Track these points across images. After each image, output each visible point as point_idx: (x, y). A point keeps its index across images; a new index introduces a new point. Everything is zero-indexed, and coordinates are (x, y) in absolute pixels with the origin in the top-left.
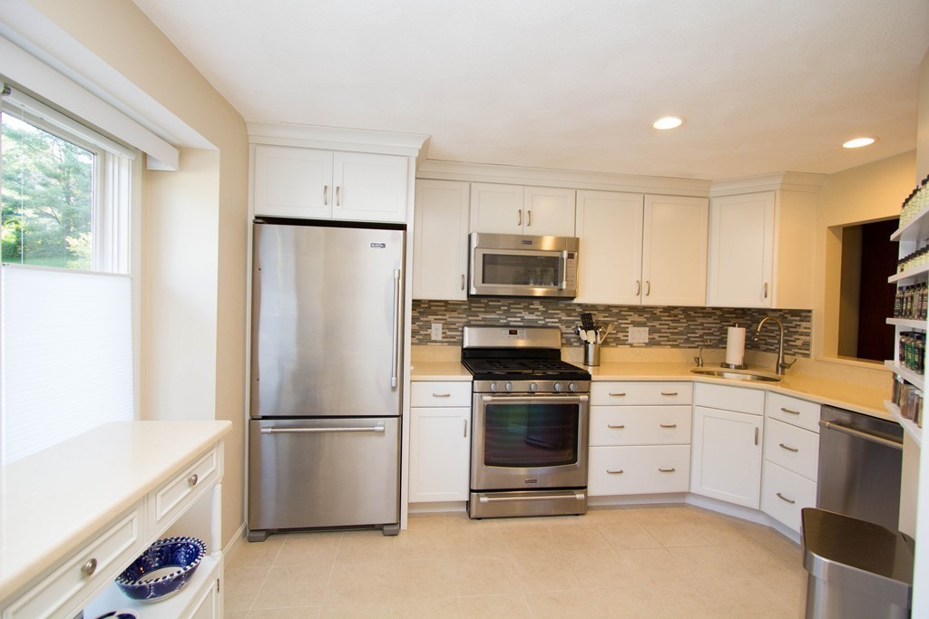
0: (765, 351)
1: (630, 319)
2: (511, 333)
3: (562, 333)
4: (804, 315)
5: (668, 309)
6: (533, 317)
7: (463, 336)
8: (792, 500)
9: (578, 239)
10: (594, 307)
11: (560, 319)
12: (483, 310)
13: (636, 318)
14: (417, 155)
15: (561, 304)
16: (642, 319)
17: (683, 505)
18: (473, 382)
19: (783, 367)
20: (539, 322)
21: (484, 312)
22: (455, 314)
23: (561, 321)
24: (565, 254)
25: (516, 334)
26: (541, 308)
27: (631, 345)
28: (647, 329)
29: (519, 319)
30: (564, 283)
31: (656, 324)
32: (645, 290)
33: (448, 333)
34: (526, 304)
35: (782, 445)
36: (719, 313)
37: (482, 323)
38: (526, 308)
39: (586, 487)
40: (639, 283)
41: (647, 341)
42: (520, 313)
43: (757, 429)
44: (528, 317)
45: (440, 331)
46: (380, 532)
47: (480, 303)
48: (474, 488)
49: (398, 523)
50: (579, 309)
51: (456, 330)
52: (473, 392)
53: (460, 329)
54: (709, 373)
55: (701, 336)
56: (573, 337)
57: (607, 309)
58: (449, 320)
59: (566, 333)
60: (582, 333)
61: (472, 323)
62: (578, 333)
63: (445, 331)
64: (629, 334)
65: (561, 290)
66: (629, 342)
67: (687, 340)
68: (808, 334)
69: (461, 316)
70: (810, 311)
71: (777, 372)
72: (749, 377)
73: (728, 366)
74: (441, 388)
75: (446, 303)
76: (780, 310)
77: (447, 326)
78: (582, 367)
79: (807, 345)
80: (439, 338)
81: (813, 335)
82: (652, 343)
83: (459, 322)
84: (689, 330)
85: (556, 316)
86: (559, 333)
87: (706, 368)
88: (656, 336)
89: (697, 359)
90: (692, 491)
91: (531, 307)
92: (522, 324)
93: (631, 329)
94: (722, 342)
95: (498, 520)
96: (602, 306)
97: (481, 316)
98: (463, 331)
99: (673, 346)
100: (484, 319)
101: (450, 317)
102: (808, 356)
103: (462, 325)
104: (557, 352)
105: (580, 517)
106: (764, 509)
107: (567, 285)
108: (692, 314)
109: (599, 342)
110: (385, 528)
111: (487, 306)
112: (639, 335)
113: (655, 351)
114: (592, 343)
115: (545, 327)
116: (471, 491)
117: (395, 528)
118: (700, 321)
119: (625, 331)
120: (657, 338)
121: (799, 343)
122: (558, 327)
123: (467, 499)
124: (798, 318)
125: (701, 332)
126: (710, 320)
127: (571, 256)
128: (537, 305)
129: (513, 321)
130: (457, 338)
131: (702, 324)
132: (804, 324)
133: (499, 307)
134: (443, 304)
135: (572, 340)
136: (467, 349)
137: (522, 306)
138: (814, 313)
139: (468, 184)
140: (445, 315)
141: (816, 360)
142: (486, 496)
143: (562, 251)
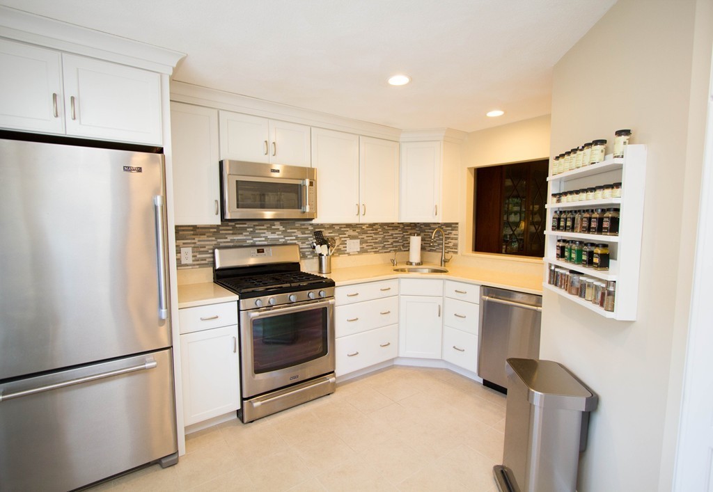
0: (431, 251)
1: (348, 234)
2: (259, 251)
3: (300, 248)
4: (453, 226)
5: (372, 225)
6: (275, 236)
7: (214, 257)
8: (462, 349)
9: (314, 169)
10: (322, 226)
11: (296, 236)
12: (231, 232)
13: (351, 232)
14: (171, 74)
15: (298, 224)
16: (355, 234)
17: (393, 367)
18: (238, 302)
19: (445, 262)
20: (280, 240)
21: (233, 234)
22: (204, 237)
23: (297, 238)
24: (307, 182)
25: (263, 252)
26: (281, 228)
27: (349, 254)
28: (359, 241)
29: (264, 239)
30: (308, 207)
31: (364, 236)
32: (362, 212)
33: (198, 256)
34: (269, 225)
35: (455, 315)
36: (401, 226)
37: (231, 244)
38: (269, 229)
39: (333, 372)
40: (358, 206)
41: (359, 250)
42: (264, 233)
43: (439, 306)
44: (271, 236)
45: (190, 254)
46: (157, 467)
47: (228, 226)
48: (245, 396)
49: (176, 453)
50: (311, 228)
51: (206, 252)
52: (239, 311)
53: (211, 251)
54: (403, 270)
55: (392, 244)
56: (308, 252)
57: (332, 226)
58: (198, 243)
59: (302, 248)
60: (318, 247)
61: (221, 245)
62: (314, 248)
63: (195, 254)
64: (347, 245)
65: (304, 212)
66: (348, 251)
67: (384, 247)
68: (456, 239)
69: (210, 239)
70: (457, 224)
71: (441, 265)
72: (426, 271)
73: (411, 264)
74: (208, 312)
75: (195, 228)
76: (439, 223)
77: (196, 249)
78: (318, 275)
79: (456, 246)
80: (190, 261)
81: (459, 239)
82: (363, 251)
83: (208, 245)
84: (384, 240)
85: (293, 234)
86: (298, 248)
87: (399, 267)
88: (364, 245)
89: (393, 261)
90: (400, 356)
91: (273, 227)
92: (266, 243)
93: (349, 242)
94: (406, 247)
95: (269, 417)
96: (328, 224)
97: (230, 238)
98: (214, 253)
99: (376, 252)
100: (232, 241)
101: (199, 241)
102: (456, 252)
103: (212, 247)
104: (297, 265)
105: (331, 395)
106: (445, 358)
107: (310, 208)
108: (386, 227)
109: (330, 254)
110: (164, 461)
111: (234, 228)
112: (353, 245)
113: (364, 256)
114: (325, 255)
115: (285, 244)
116: (243, 399)
117: (175, 457)
118: (391, 232)
119: (344, 243)
120: (366, 248)
121: (451, 245)
122: (295, 244)
123: (239, 408)
124: (450, 228)
125: (391, 241)
126: (397, 232)
127: (311, 184)
128: (277, 226)
129: (259, 241)
130: (208, 260)
131: (392, 235)
132: (454, 232)
133: (245, 229)
134: (191, 228)
135: (307, 253)
136: (219, 270)
137: (265, 227)
138: (459, 226)
139: (216, 111)
140: (194, 239)
141: (462, 255)
142: (258, 400)
143: (304, 180)
